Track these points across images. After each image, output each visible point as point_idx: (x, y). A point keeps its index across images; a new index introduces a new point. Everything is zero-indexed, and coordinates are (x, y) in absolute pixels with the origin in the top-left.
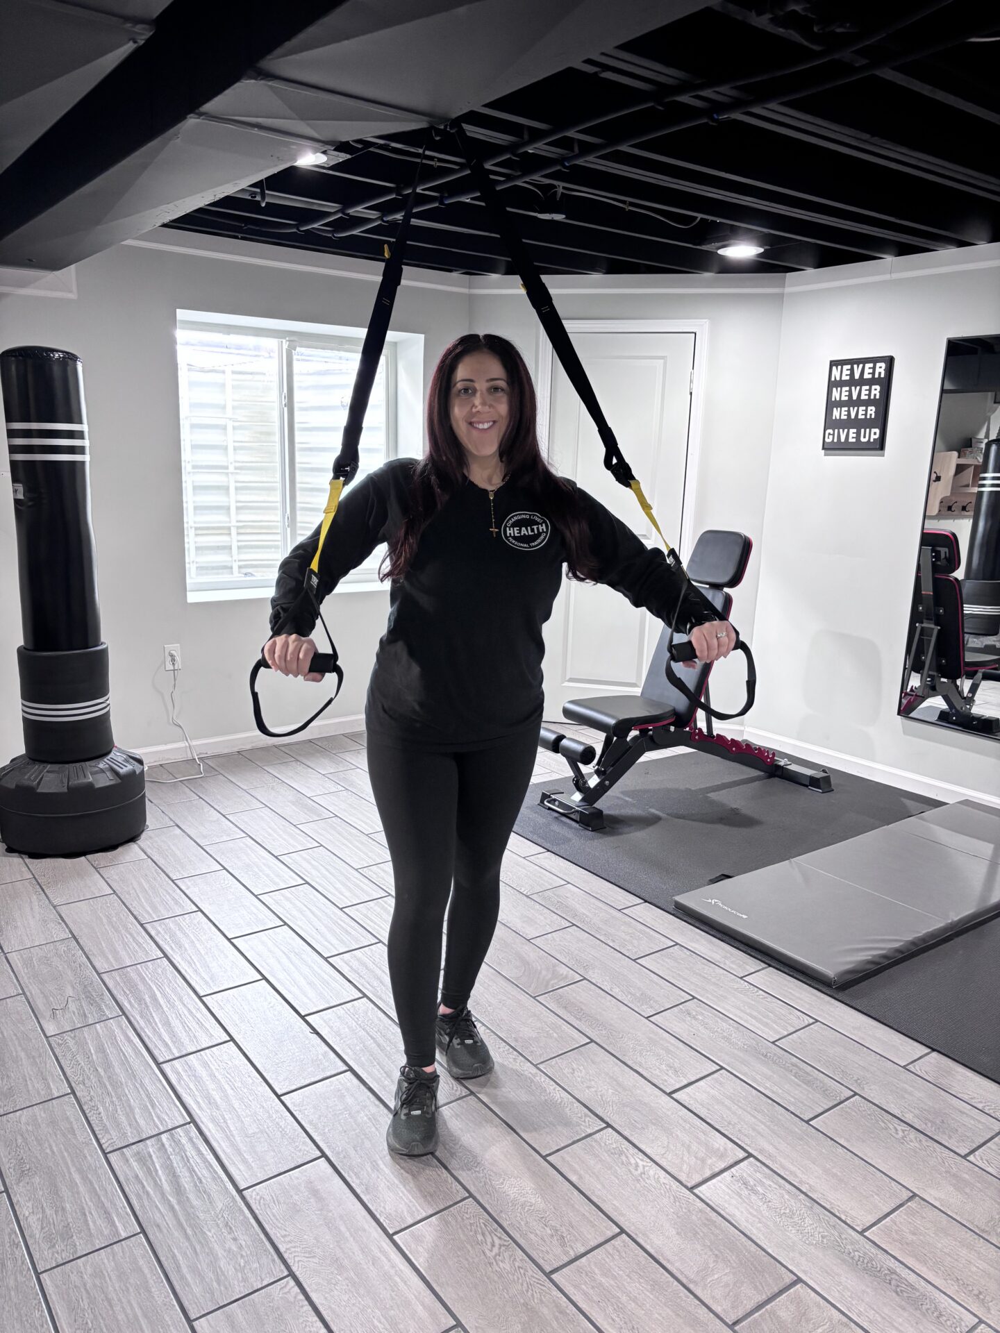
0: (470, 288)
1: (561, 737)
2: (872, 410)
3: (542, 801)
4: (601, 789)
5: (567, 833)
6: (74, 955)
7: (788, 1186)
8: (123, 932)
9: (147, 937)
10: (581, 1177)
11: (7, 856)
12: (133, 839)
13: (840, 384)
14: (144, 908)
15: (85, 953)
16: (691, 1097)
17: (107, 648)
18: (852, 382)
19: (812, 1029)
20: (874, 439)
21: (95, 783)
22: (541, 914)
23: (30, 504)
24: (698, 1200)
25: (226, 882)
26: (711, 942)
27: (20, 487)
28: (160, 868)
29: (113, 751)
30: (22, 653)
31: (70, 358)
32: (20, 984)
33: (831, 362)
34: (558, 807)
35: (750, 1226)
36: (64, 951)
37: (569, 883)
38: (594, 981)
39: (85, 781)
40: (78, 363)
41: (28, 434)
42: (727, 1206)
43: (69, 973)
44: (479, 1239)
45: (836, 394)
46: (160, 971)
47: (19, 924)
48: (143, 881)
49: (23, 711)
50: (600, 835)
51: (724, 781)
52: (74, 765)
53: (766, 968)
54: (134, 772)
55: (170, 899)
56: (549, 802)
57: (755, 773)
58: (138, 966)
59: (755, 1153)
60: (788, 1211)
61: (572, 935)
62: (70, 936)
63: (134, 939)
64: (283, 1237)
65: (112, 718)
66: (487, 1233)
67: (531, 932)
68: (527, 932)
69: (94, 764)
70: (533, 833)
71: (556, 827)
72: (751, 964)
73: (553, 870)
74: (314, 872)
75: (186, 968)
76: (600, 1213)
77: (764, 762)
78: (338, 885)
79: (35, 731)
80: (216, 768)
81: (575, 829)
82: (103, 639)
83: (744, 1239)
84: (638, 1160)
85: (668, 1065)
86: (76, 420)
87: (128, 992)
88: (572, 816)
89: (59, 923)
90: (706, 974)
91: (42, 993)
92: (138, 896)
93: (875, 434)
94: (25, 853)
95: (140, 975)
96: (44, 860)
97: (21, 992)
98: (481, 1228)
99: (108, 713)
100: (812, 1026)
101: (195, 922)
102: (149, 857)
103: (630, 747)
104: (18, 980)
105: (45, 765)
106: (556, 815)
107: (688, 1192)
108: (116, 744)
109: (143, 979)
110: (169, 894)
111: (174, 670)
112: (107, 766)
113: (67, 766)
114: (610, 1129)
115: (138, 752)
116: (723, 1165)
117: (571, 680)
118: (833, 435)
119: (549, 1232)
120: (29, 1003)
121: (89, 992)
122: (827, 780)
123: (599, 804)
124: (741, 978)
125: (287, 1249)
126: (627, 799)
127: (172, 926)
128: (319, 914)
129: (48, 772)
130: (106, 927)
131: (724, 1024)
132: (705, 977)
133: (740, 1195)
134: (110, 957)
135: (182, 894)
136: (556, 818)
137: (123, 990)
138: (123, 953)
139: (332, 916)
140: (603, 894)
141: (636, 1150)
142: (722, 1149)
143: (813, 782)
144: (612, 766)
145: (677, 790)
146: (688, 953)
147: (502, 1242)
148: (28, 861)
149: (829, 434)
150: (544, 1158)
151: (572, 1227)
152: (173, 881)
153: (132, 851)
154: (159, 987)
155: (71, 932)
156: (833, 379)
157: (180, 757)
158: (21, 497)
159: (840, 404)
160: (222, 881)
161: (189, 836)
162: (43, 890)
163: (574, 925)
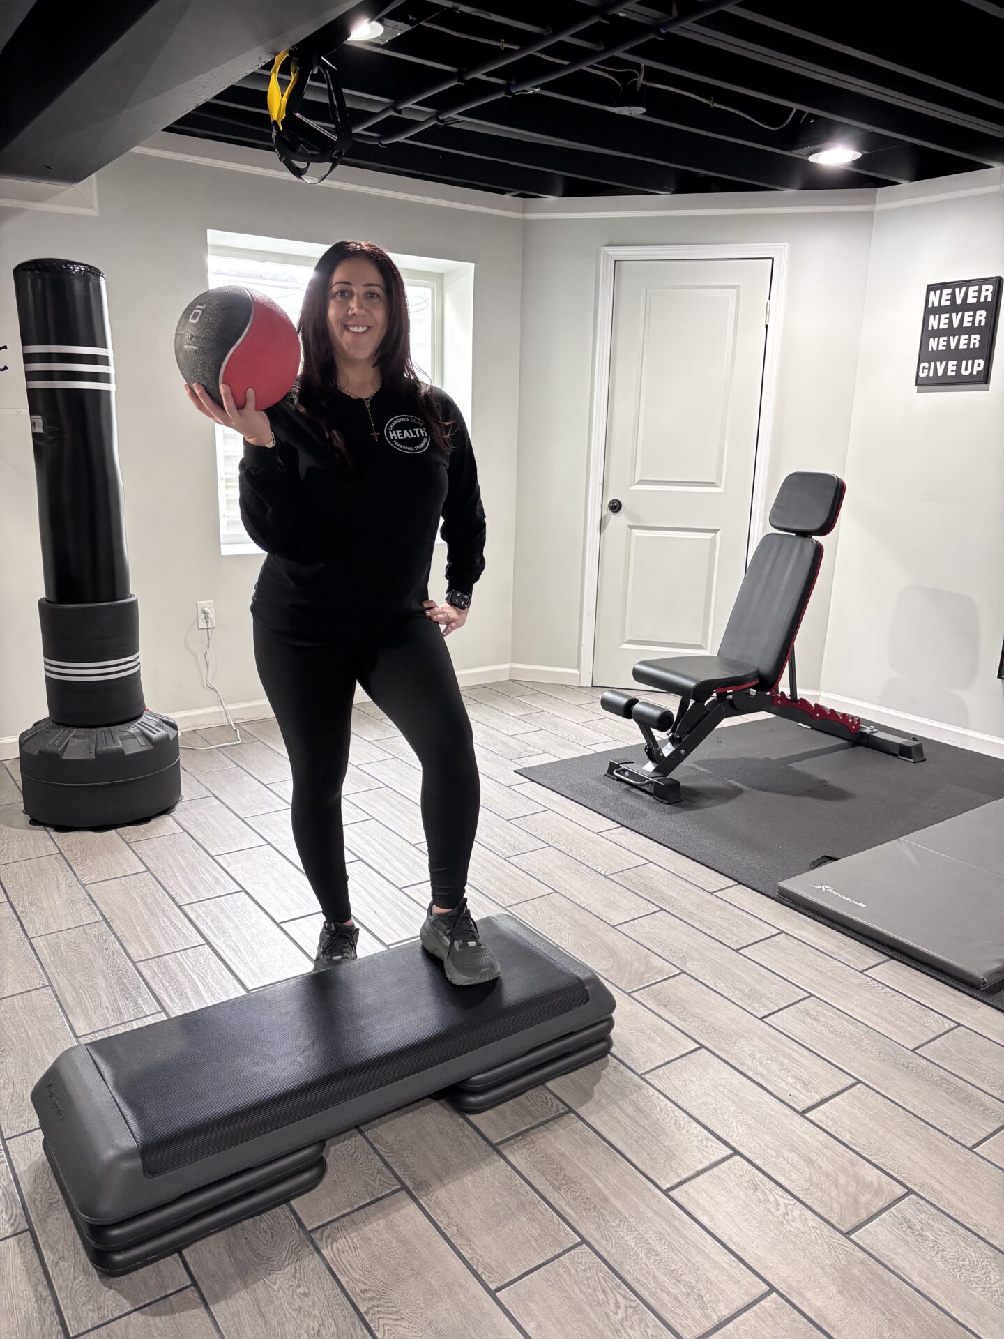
0: (524, 212)
1: (634, 702)
2: (976, 339)
3: (610, 771)
4: (676, 759)
5: (643, 807)
6: (105, 941)
7: (961, 1230)
8: (159, 914)
9: (186, 921)
10: (712, 1219)
11: (30, 829)
12: (167, 810)
13: (939, 310)
14: (181, 887)
15: (118, 939)
16: (828, 1117)
17: (136, 601)
18: (953, 308)
19: (955, 1033)
20: (978, 371)
21: (125, 750)
22: (625, 898)
23: (50, 438)
24: (857, 1249)
25: (271, 858)
26: (820, 930)
27: (39, 419)
28: (197, 842)
29: (144, 715)
30: (42, 605)
31: (92, 273)
32: (46, 975)
33: (928, 286)
34: (628, 777)
35: (925, 1283)
36: (95, 936)
37: (650, 862)
38: (693, 975)
39: (114, 747)
40: (102, 279)
41: (47, 358)
42: (893, 1256)
43: (101, 961)
44: (600, 1298)
45: (933, 323)
46: (202, 960)
47: (44, 904)
48: (179, 857)
49: (46, 670)
50: (678, 809)
51: (806, 750)
52: (102, 729)
53: (888, 960)
54: (168, 737)
55: (210, 878)
56: (617, 772)
57: (838, 741)
58: (177, 954)
59: (916, 1189)
60: (967, 1263)
61: (662, 920)
62: (101, 919)
63: (172, 923)
64: (362, 1292)
65: (142, 678)
66: (608, 1290)
67: (615, 918)
68: (612, 917)
69: (122, 729)
70: (604, 805)
71: (627, 800)
72: (871, 956)
73: (630, 847)
74: (367, 848)
75: (231, 957)
76: (741, 1265)
77: (849, 729)
78: (395, 863)
79: (59, 692)
80: (255, 735)
81: (649, 801)
82: (132, 592)
83: (920, 1299)
84: (778, 1197)
85: (794, 1077)
86: (99, 343)
87: (167, 985)
88: (645, 788)
89: (89, 905)
90: (819, 966)
91: (71, 985)
92: (175, 875)
93: (979, 365)
94: (50, 826)
95: (180, 964)
96: (71, 833)
97: (47, 983)
98: (600, 1283)
99: (138, 672)
100: (954, 1031)
101: (239, 903)
102: (185, 830)
103: (708, 713)
104: (44, 970)
105: (70, 729)
106: (627, 786)
107: (843, 1238)
108: (147, 707)
109: (183, 970)
110: (208, 871)
111: (208, 629)
112: (138, 730)
113: (94, 730)
114: (738, 1157)
115: (172, 717)
116: (881, 1204)
117: (630, 642)
118: (929, 368)
119: (684, 1290)
120: (56, 996)
121: (124, 984)
122: (919, 748)
123: (676, 775)
124: (862, 972)
125: (369, 1309)
126: (702, 769)
127: (213, 907)
128: (377, 895)
129: (73, 737)
130: (141, 909)
131: (851, 1027)
132: (818, 970)
133: (907, 1242)
134: (146, 943)
135: (222, 871)
136: (627, 789)
137: (162, 982)
138: (161, 940)
139: (391, 897)
140: (690, 874)
141: (773, 1185)
142: (875, 1183)
143: (904, 751)
144: (688, 733)
145: (757, 761)
146: (796, 942)
147: (628, 1303)
148: (54, 834)
149: (924, 368)
150: (666, 1192)
151: (711, 1284)
152: (212, 857)
153: (165, 825)
154: (202, 979)
155: (102, 914)
156: (930, 305)
157: (214, 722)
158: (40, 430)
159: (938, 333)
160: (267, 858)
161: (228, 807)
162: (70, 867)
163: (662, 909)
